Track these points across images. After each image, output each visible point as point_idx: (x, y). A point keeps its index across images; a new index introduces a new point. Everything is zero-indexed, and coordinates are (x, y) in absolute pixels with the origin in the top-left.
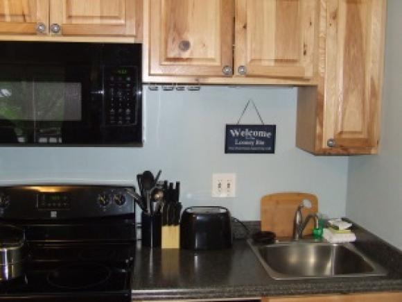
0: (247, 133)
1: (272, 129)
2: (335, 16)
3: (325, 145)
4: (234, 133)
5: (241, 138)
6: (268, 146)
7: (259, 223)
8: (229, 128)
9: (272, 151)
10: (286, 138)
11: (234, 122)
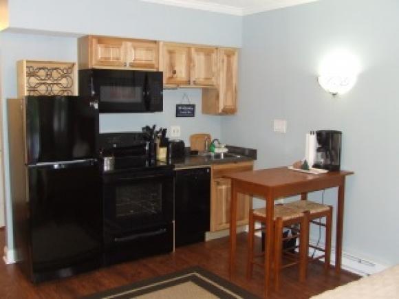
0: (184, 108)
1: (193, 106)
2: (223, 61)
3: (220, 111)
4: (180, 108)
5: (182, 110)
6: (192, 114)
7: (189, 148)
8: (178, 106)
9: (193, 116)
10: (198, 110)
11: (179, 103)
